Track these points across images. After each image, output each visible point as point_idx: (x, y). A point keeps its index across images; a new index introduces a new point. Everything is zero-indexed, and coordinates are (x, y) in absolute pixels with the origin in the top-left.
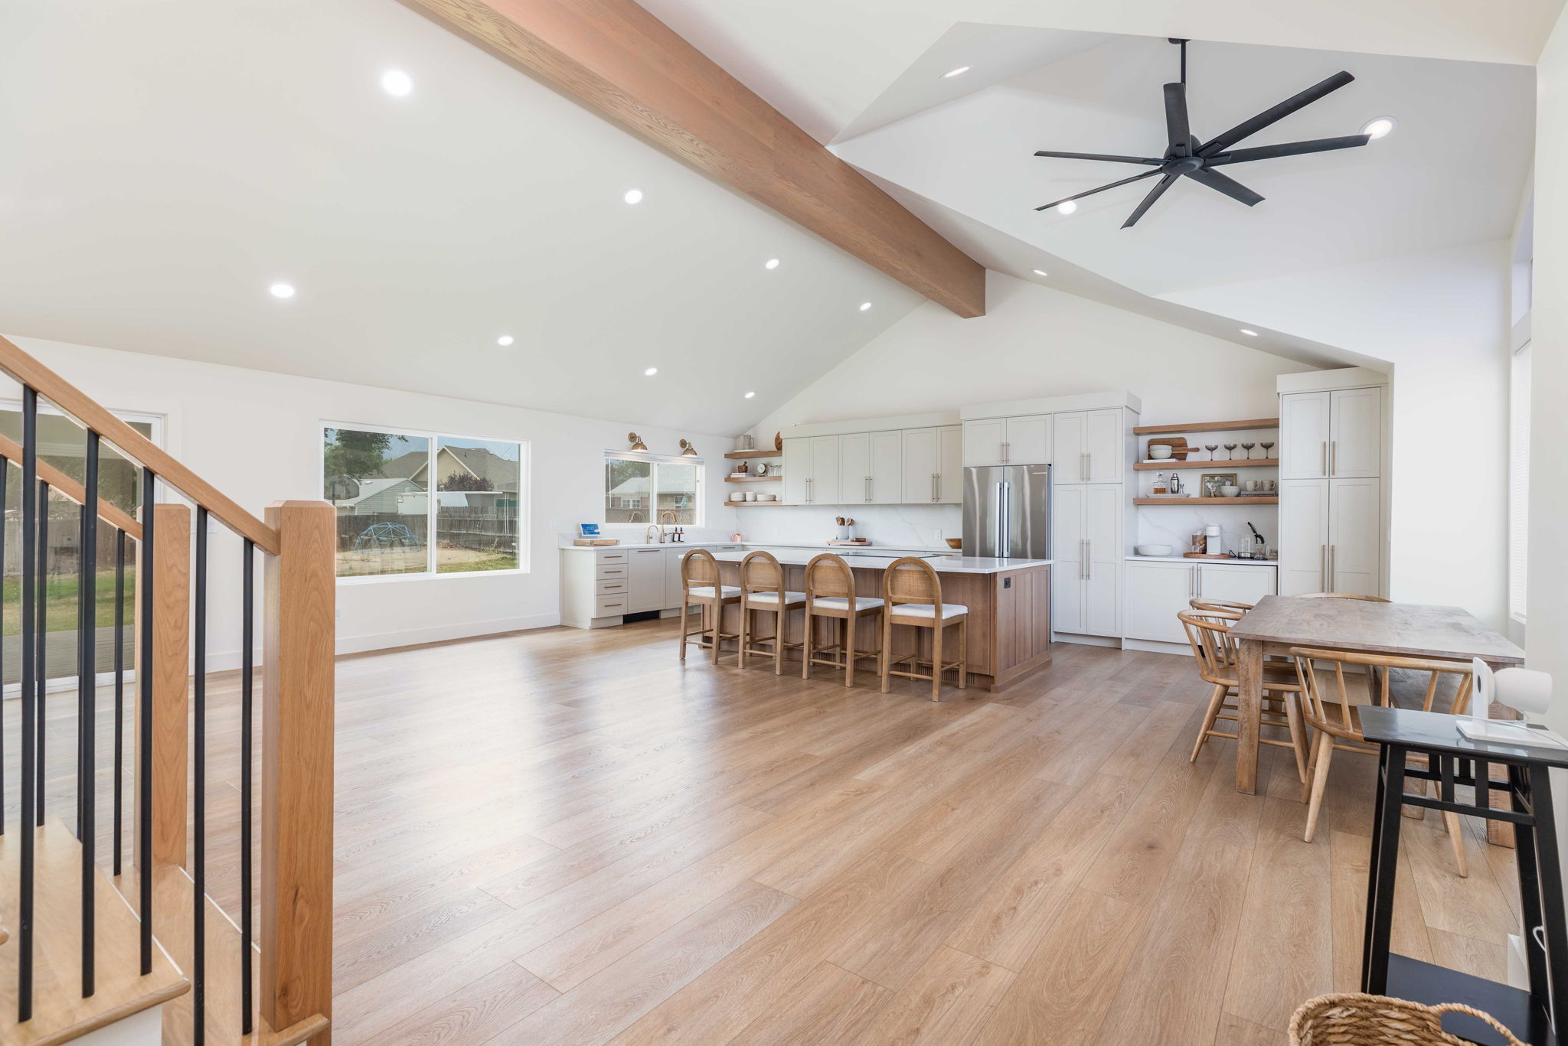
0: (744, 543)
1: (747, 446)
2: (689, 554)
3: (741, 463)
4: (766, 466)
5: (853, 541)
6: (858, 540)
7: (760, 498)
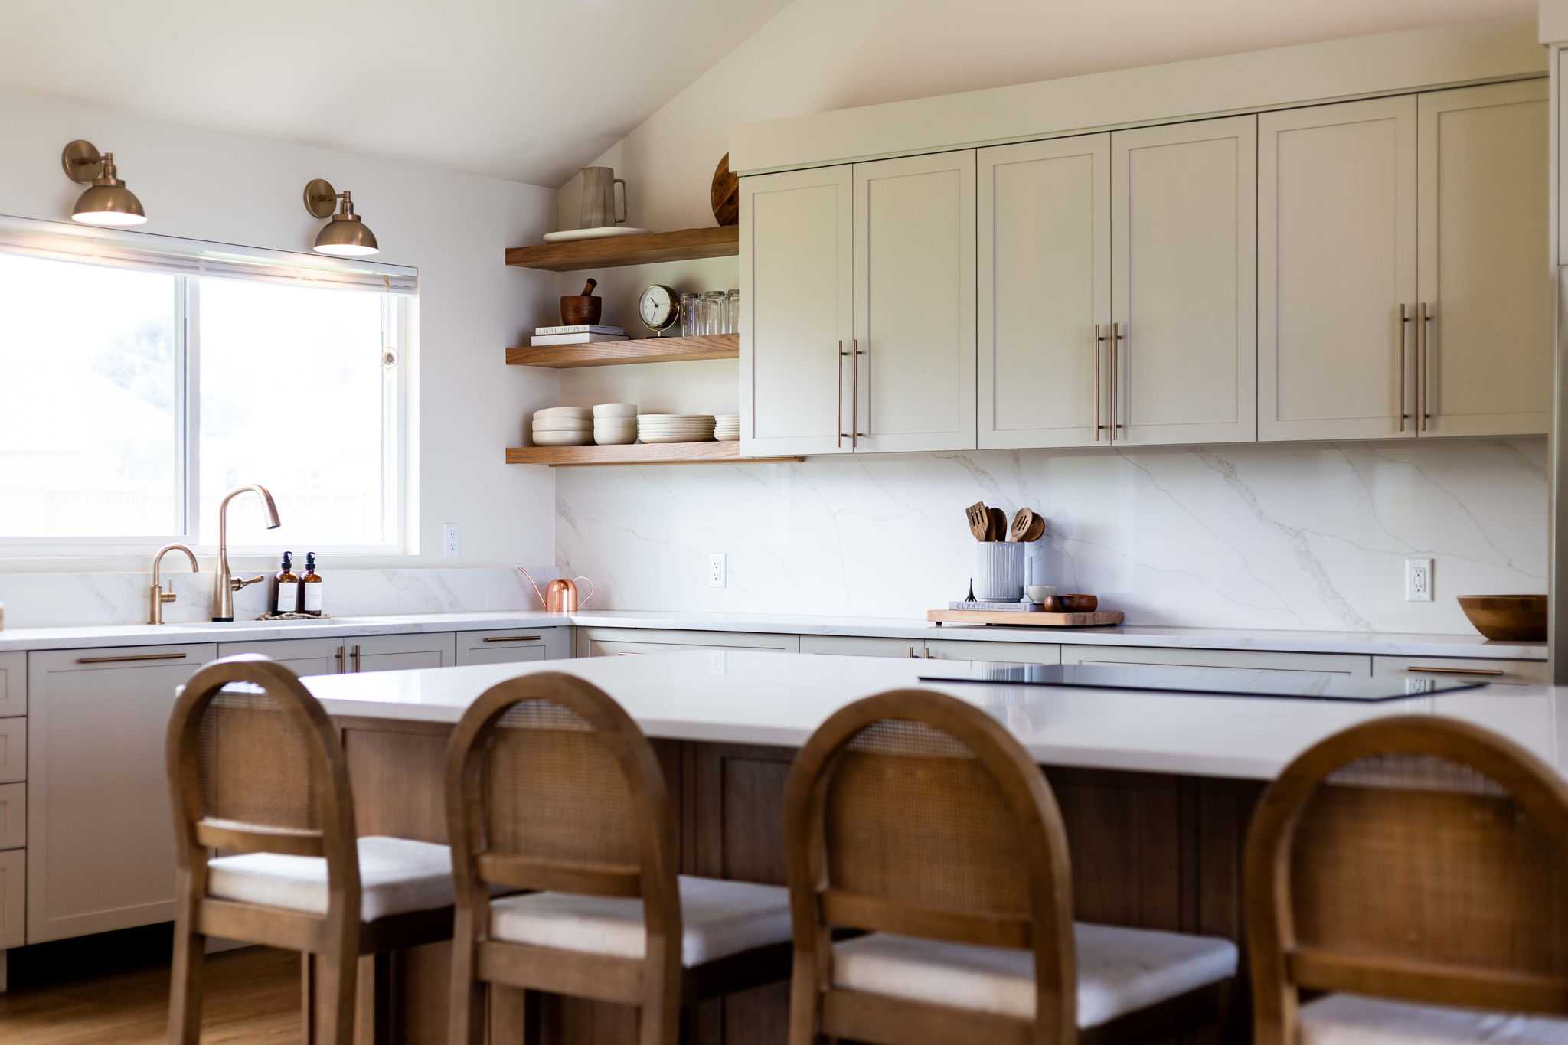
0: (581, 620)
1: (597, 216)
2: (205, 686)
3: (575, 282)
4: (674, 294)
5: (1039, 608)
6: (1061, 604)
7: (650, 427)
